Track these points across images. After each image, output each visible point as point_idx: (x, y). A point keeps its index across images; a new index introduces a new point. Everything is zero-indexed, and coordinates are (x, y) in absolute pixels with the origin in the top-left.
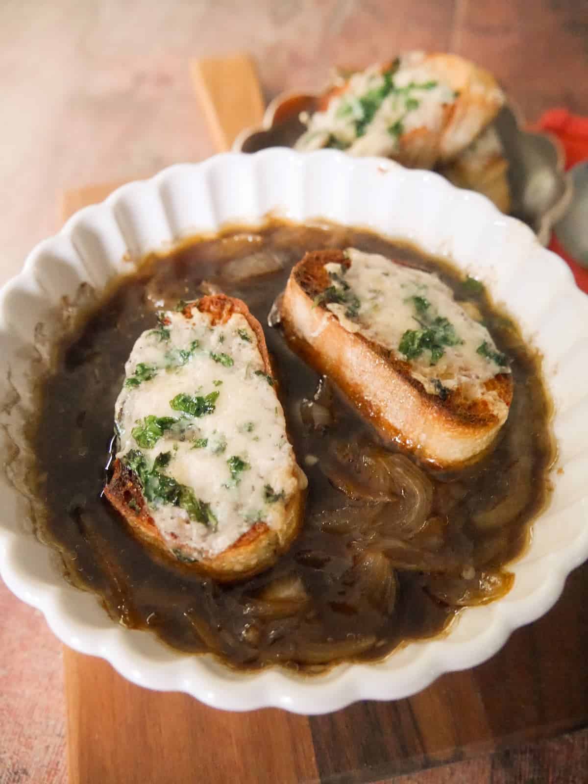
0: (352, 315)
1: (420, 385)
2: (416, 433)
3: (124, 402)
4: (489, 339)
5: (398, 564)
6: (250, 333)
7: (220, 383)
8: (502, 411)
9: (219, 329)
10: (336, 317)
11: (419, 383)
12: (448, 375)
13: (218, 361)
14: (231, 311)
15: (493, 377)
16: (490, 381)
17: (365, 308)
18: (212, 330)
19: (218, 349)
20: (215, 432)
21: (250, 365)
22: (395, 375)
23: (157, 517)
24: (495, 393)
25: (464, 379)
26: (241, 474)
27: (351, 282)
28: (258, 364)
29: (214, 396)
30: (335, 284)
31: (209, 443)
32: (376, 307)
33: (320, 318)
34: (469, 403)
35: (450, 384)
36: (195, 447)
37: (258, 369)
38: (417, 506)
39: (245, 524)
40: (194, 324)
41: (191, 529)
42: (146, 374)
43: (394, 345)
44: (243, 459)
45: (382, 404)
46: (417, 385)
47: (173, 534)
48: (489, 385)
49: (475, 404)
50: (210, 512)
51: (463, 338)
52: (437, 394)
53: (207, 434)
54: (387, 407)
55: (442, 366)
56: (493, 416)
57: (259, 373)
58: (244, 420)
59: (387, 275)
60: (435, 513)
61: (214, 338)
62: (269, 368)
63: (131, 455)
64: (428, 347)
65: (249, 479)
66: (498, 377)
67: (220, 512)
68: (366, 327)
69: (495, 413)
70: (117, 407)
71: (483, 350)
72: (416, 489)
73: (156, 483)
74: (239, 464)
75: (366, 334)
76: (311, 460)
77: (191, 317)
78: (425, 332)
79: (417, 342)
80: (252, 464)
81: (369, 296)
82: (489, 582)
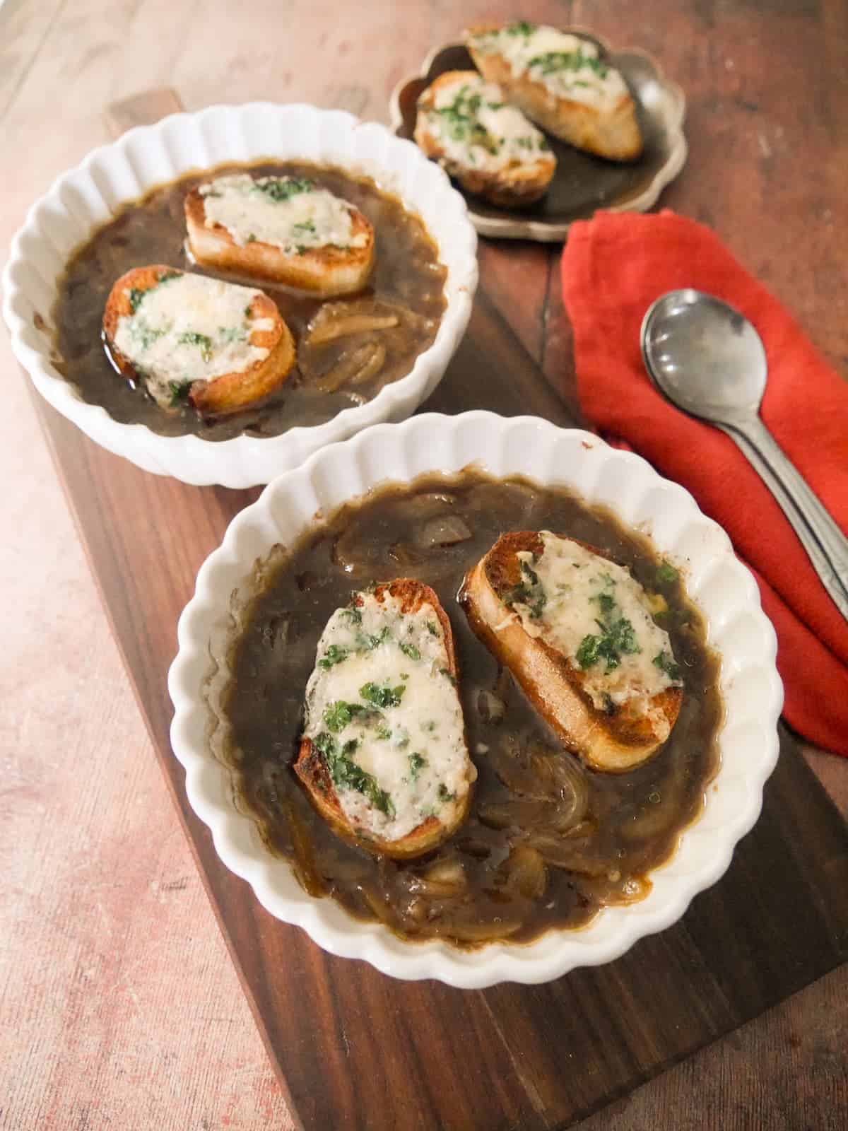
0: (537, 615)
1: (590, 699)
2: (583, 738)
3: (316, 683)
4: (668, 648)
5: (549, 861)
6: (438, 627)
7: (405, 677)
8: (663, 731)
9: (408, 617)
10: (520, 618)
11: (589, 696)
12: (619, 687)
13: (406, 652)
14: (422, 600)
15: (663, 691)
16: (660, 696)
17: (550, 606)
18: (402, 617)
19: (408, 640)
20: (399, 726)
21: (436, 662)
22: (568, 687)
23: (342, 800)
24: (660, 710)
25: (634, 693)
26: (420, 771)
27: (540, 574)
28: (444, 662)
29: (401, 689)
30: (525, 578)
31: (393, 736)
32: (561, 605)
33: (506, 616)
34: (634, 719)
35: (619, 697)
36: (380, 738)
37: (442, 667)
38: (573, 809)
39: (420, 818)
40: (385, 609)
41: (372, 815)
42: (338, 656)
43: (572, 653)
44: (422, 757)
45: (554, 705)
46: (586, 699)
47: (356, 818)
48: (657, 700)
49: (639, 722)
50: (390, 802)
51: (641, 646)
52: (604, 709)
53: (391, 727)
54: (558, 708)
55: (615, 676)
56: (654, 735)
57: (443, 672)
58: (427, 718)
59: (577, 566)
60: (587, 817)
61: (403, 628)
62: (453, 666)
63: (322, 736)
64: (605, 656)
65: (426, 775)
66: (669, 690)
67: (399, 801)
68: (547, 629)
69: (656, 733)
70: (309, 687)
71: (659, 661)
72: (574, 793)
73: (344, 769)
74: (419, 761)
75: (548, 639)
76: (482, 748)
77: (383, 600)
78: (606, 638)
79: (595, 649)
80: (431, 763)
81: (556, 591)
82: (631, 887)
